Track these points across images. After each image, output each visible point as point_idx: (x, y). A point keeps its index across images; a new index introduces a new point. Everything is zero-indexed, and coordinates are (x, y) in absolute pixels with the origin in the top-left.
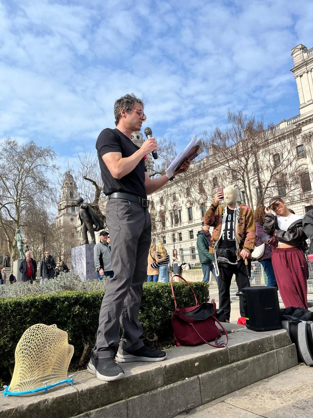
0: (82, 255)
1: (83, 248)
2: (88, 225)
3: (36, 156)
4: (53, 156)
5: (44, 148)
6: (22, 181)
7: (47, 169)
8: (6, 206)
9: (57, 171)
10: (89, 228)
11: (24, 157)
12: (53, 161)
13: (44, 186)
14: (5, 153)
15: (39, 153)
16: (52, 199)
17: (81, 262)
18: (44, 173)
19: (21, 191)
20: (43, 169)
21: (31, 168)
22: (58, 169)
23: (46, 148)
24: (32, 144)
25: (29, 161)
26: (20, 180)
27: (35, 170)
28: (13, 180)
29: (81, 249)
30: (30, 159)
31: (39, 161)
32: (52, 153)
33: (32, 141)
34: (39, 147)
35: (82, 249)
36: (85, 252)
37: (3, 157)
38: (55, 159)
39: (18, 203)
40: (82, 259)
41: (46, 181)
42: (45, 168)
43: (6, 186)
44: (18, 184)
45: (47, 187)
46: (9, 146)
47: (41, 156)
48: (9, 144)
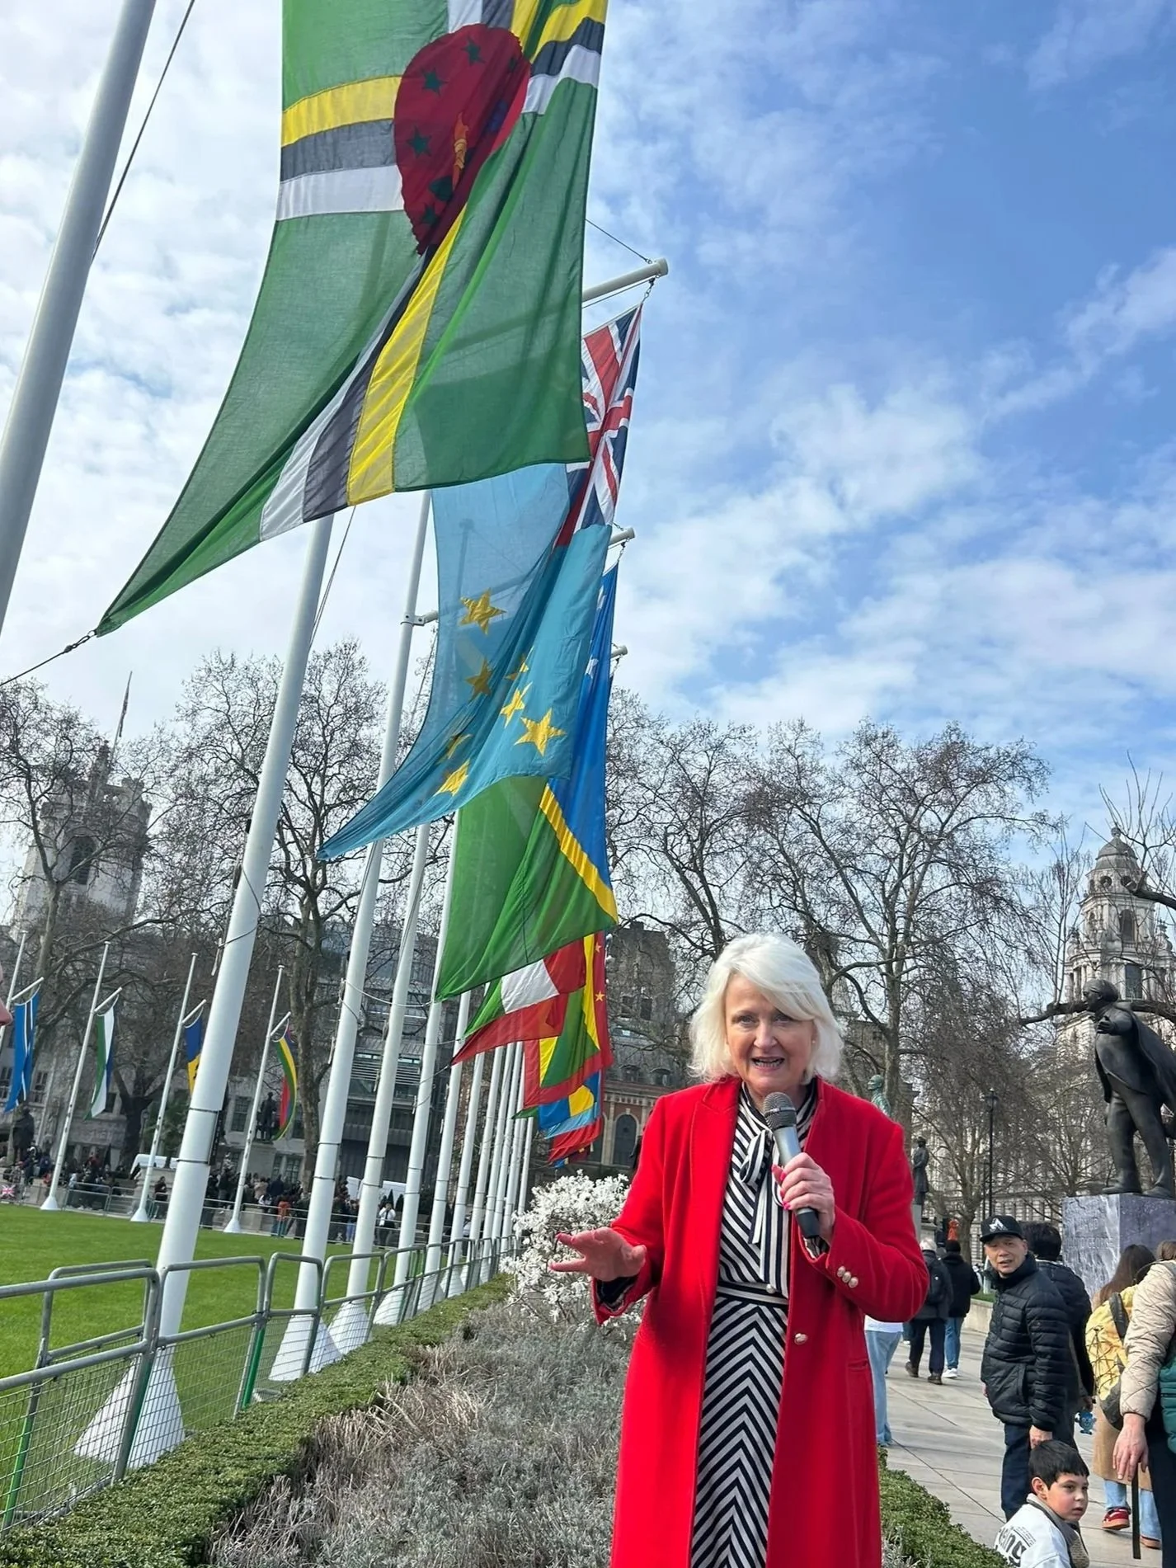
0: (1104, 1236)
1: (1108, 1210)
2: (1136, 1106)
3: (964, 783)
4: (1033, 779)
5: (998, 750)
6: (912, 878)
7: (1008, 828)
8: (850, 972)
9: (1052, 836)
10: (1140, 1120)
11: (922, 789)
12: (1035, 797)
13: (997, 900)
14: (852, 779)
15: (981, 769)
16: (1029, 952)
17: (1099, 1267)
18: (999, 845)
19: (909, 920)
20: (995, 829)
21: (947, 830)
22: (1055, 827)
23: (1009, 749)
24: (954, 738)
25: (941, 803)
26: (906, 875)
27: (959, 837)
28: (877, 878)
29: (1103, 1211)
30: (943, 795)
31: (976, 800)
32: (1030, 766)
33: (953, 726)
34: (979, 745)
35: (1105, 1212)
36: (1118, 1229)
37: (846, 791)
38: (1044, 791)
39: (894, 964)
40: (1104, 1258)
41: (1008, 877)
42: (1003, 825)
43: (855, 899)
44: (896, 890)
45: (1010, 903)
46: (867, 752)
47: (985, 782)
48: (867, 744)
